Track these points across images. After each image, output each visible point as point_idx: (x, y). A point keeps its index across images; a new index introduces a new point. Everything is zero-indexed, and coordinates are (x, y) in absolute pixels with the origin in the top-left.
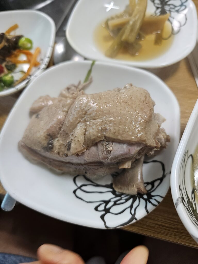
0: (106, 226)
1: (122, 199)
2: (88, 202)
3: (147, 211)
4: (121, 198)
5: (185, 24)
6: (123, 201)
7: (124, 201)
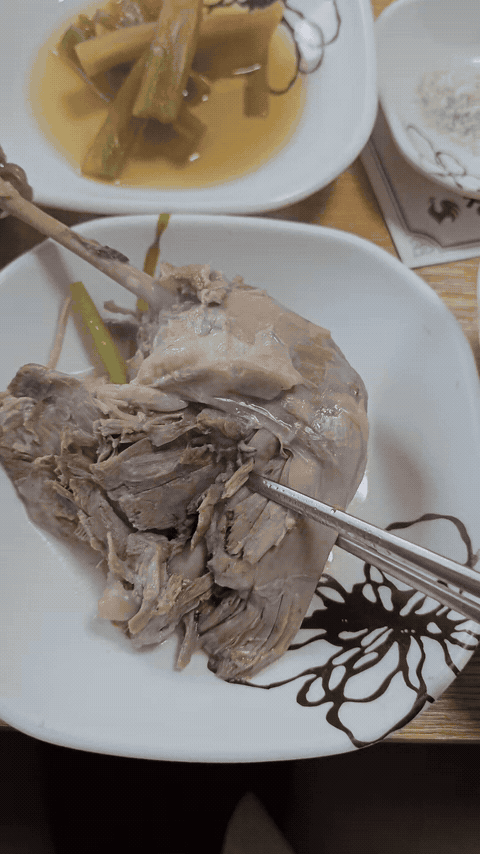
0: (357, 743)
1: (366, 651)
2: (268, 687)
3: (455, 670)
4: (364, 649)
5: (335, 38)
6: (370, 657)
7: (375, 655)
